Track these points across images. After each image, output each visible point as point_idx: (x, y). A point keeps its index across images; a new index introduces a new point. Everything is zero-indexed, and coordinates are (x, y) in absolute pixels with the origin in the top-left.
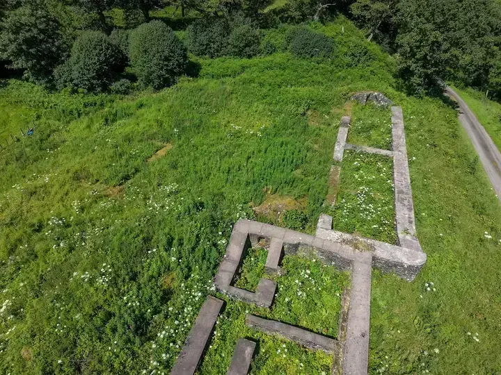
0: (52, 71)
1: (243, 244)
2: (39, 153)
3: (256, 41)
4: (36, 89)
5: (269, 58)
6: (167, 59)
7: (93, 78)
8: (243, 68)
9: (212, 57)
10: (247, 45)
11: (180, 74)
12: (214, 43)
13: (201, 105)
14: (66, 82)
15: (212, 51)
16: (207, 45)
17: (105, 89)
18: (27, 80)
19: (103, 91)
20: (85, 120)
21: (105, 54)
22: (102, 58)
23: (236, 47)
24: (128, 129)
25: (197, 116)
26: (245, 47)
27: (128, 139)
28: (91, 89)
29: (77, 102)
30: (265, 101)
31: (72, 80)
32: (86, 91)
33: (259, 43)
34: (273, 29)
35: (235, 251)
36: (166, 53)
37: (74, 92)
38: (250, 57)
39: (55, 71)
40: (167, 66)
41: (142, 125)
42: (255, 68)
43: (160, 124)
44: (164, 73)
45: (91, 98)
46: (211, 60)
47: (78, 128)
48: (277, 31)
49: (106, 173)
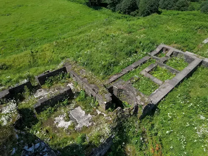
0: (116, 5)
1: (161, 49)
2: (109, 24)
3: (187, 5)
4: (109, 11)
5: (190, 12)
6: (152, 6)
7: (127, 9)
8: (178, 14)
9: (167, 10)
10: (182, 6)
11: (154, 12)
12: (170, 5)
13: (158, 21)
14: (119, 9)
15: (168, 8)
16: (167, 5)
17: (129, 13)
18: (108, 8)
19: (128, 14)
20: (121, 20)
21: (133, 2)
22: (132, 3)
23: (178, 7)
24: (133, 23)
25: (157, 24)
26: (182, 7)
27: (133, 25)
28: (125, 13)
29: (120, 15)
30: (182, 23)
31: (120, 9)
32: (123, 13)
33: (188, 6)
34: (196, 2)
35: (158, 50)
36: (152, 4)
37: (120, 13)
38: (182, 11)
39: (117, 5)
40: (151, 8)
41: (138, 23)
42: (183, 14)
43: (144, 23)
44: (149, 11)
45: (124, 15)
46: (166, 11)
47: (119, 21)
48: (198, 3)
49: (126, 30)
